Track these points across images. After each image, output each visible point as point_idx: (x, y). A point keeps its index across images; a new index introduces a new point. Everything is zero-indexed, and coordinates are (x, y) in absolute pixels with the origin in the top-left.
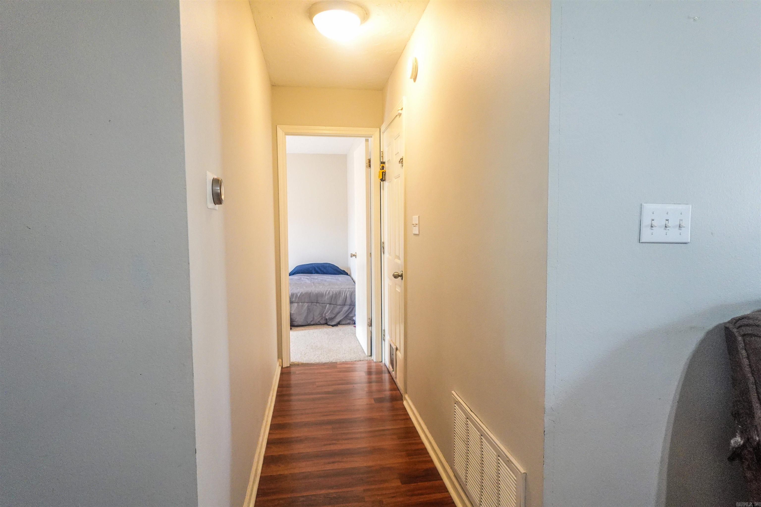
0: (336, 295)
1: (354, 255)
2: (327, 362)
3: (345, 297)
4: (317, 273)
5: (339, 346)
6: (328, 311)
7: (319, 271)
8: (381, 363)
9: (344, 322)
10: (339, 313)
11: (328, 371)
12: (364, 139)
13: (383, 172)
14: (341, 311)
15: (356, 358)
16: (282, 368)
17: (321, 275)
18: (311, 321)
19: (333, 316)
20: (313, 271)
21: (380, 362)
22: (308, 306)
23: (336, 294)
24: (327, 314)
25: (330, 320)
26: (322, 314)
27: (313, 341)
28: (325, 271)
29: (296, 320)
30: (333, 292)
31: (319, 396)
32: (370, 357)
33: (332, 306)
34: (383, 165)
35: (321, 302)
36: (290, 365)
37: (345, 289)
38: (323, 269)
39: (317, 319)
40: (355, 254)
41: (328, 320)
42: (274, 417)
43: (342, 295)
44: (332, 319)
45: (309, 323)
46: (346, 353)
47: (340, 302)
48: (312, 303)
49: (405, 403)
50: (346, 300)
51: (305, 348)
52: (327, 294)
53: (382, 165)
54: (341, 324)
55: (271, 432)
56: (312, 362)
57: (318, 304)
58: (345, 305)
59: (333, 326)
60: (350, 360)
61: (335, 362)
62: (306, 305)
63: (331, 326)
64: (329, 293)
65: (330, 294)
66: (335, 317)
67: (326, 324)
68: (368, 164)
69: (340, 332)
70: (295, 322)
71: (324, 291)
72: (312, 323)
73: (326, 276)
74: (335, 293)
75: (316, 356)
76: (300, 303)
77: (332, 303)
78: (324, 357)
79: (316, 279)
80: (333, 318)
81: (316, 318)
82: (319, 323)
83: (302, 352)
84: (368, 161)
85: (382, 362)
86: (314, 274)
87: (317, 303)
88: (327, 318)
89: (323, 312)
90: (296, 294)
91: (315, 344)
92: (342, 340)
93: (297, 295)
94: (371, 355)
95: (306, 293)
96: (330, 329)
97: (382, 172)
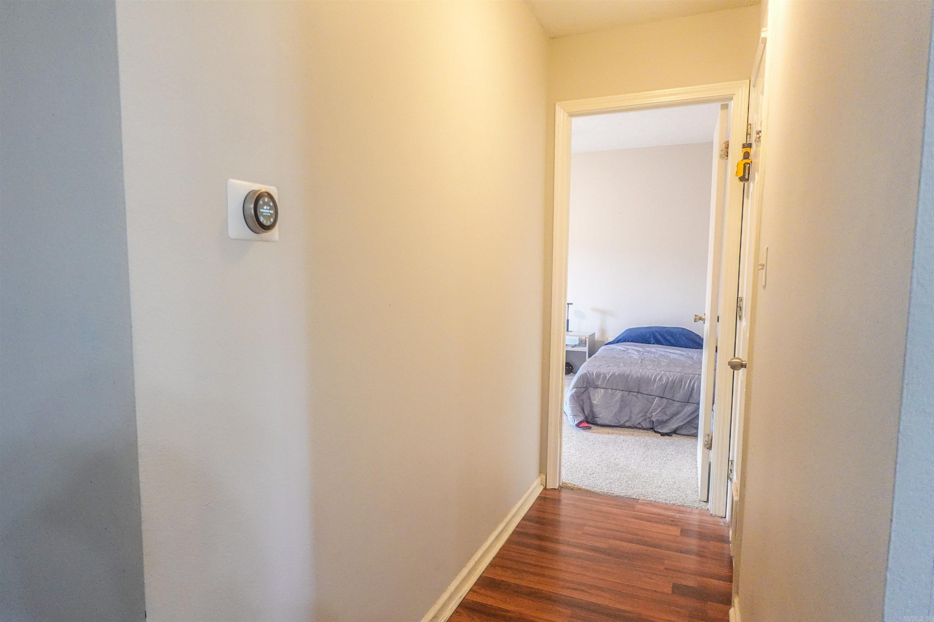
0: (674, 384)
1: (700, 319)
2: (621, 495)
3: (690, 390)
4: (658, 342)
5: (657, 471)
6: (656, 409)
7: (661, 340)
8: (721, 520)
9: (683, 432)
10: (677, 413)
11: (615, 511)
12: (718, 105)
13: (746, 163)
14: (681, 411)
15: (676, 500)
16: (545, 489)
17: (665, 346)
18: (627, 421)
19: (666, 418)
20: (652, 339)
21: (722, 517)
22: (622, 396)
23: (673, 382)
24: (653, 414)
25: (659, 425)
26: (646, 412)
27: (615, 455)
28: (672, 341)
29: (599, 416)
30: (668, 378)
31: (577, 551)
32: (705, 504)
33: (665, 401)
34: (748, 149)
35: (645, 392)
36: (560, 486)
37: (691, 375)
38: (668, 338)
39: (637, 419)
40: (704, 317)
41: (655, 424)
42: (492, 565)
43: (685, 384)
44: (663, 423)
45: (622, 423)
46: (662, 486)
47: (680, 395)
48: (630, 392)
49: (732, 611)
50: (691, 395)
51: (597, 464)
52: (658, 379)
53: (745, 150)
54: (678, 434)
55: (475, 589)
56: (597, 490)
57: (639, 396)
58: (688, 402)
59: (663, 435)
60: (664, 501)
61: (635, 498)
62: (619, 394)
63: (659, 435)
64: (661, 378)
65: (663, 381)
66: (667, 421)
67: (652, 429)
68: (724, 150)
69: (671, 447)
70: (597, 419)
71: (652, 375)
72: (627, 424)
73: (672, 349)
74: (672, 380)
75: (607, 482)
76: (610, 390)
77: (664, 397)
78: (620, 486)
79: (654, 353)
80: (664, 420)
81: (634, 417)
82: (640, 426)
83: (588, 469)
84: (724, 146)
85: (725, 517)
86: (653, 344)
87: (638, 392)
88: (654, 419)
89: (649, 409)
90: (604, 374)
91: (617, 460)
92: (667, 461)
93: (605, 377)
94: (707, 501)
95: (620, 375)
96: (654, 439)
97: (744, 165)
